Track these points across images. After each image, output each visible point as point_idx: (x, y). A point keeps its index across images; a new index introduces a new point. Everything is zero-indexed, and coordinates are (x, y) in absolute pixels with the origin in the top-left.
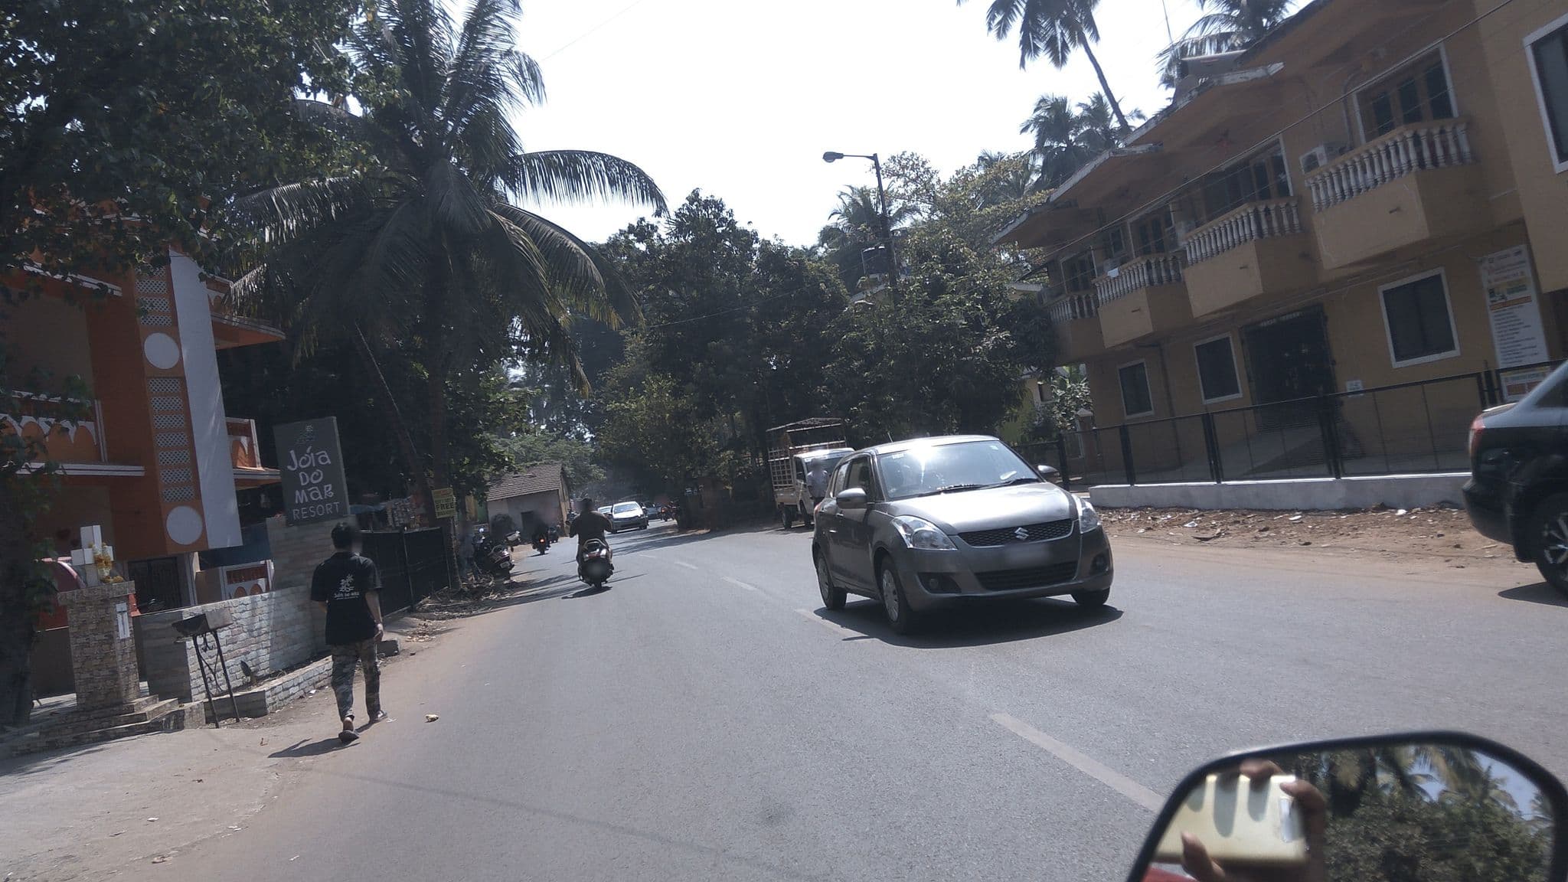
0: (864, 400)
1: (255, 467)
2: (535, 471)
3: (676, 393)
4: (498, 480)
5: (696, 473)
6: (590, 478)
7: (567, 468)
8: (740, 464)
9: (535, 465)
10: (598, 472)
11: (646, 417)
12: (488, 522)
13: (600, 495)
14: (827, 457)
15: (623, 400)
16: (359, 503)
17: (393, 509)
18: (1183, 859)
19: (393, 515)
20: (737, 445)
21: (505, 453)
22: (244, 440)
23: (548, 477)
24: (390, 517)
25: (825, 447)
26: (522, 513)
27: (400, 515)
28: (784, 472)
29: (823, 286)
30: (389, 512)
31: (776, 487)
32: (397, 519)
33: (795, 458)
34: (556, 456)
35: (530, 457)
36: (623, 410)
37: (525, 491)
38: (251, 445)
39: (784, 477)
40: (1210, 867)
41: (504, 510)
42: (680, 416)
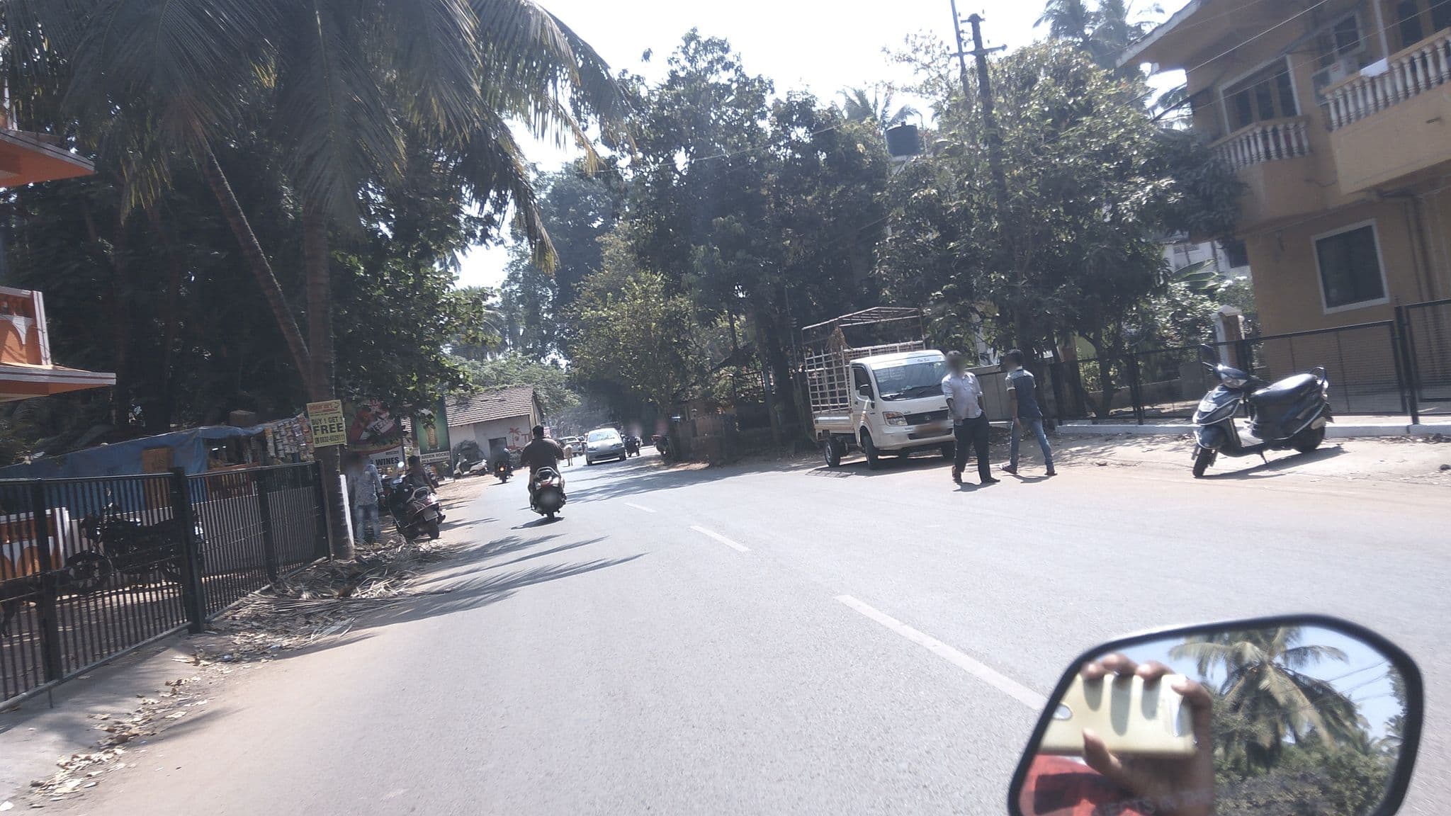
0: (950, 281)
1: (40, 364)
2: (504, 394)
3: (670, 290)
4: (463, 403)
5: (687, 395)
6: (564, 404)
7: (539, 392)
8: (741, 383)
9: (504, 388)
10: (573, 398)
11: (628, 328)
12: (449, 449)
13: (576, 423)
14: (905, 363)
15: (600, 308)
16: (228, 424)
17: (274, 433)
18: (1084, 753)
19: (275, 439)
20: (739, 357)
21: (460, 368)
22: (20, 323)
23: (518, 402)
24: (270, 444)
25: (903, 349)
26: (490, 440)
27: (286, 442)
28: (832, 387)
29: (860, 147)
30: (270, 436)
31: (817, 409)
32: (280, 447)
33: (854, 364)
34: (528, 379)
35: (499, 381)
36: (601, 319)
37: (493, 417)
38: (33, 331)
39: (833, 394)
40: (1107, 760)
41: (471, 437)
42: (673, 321)
